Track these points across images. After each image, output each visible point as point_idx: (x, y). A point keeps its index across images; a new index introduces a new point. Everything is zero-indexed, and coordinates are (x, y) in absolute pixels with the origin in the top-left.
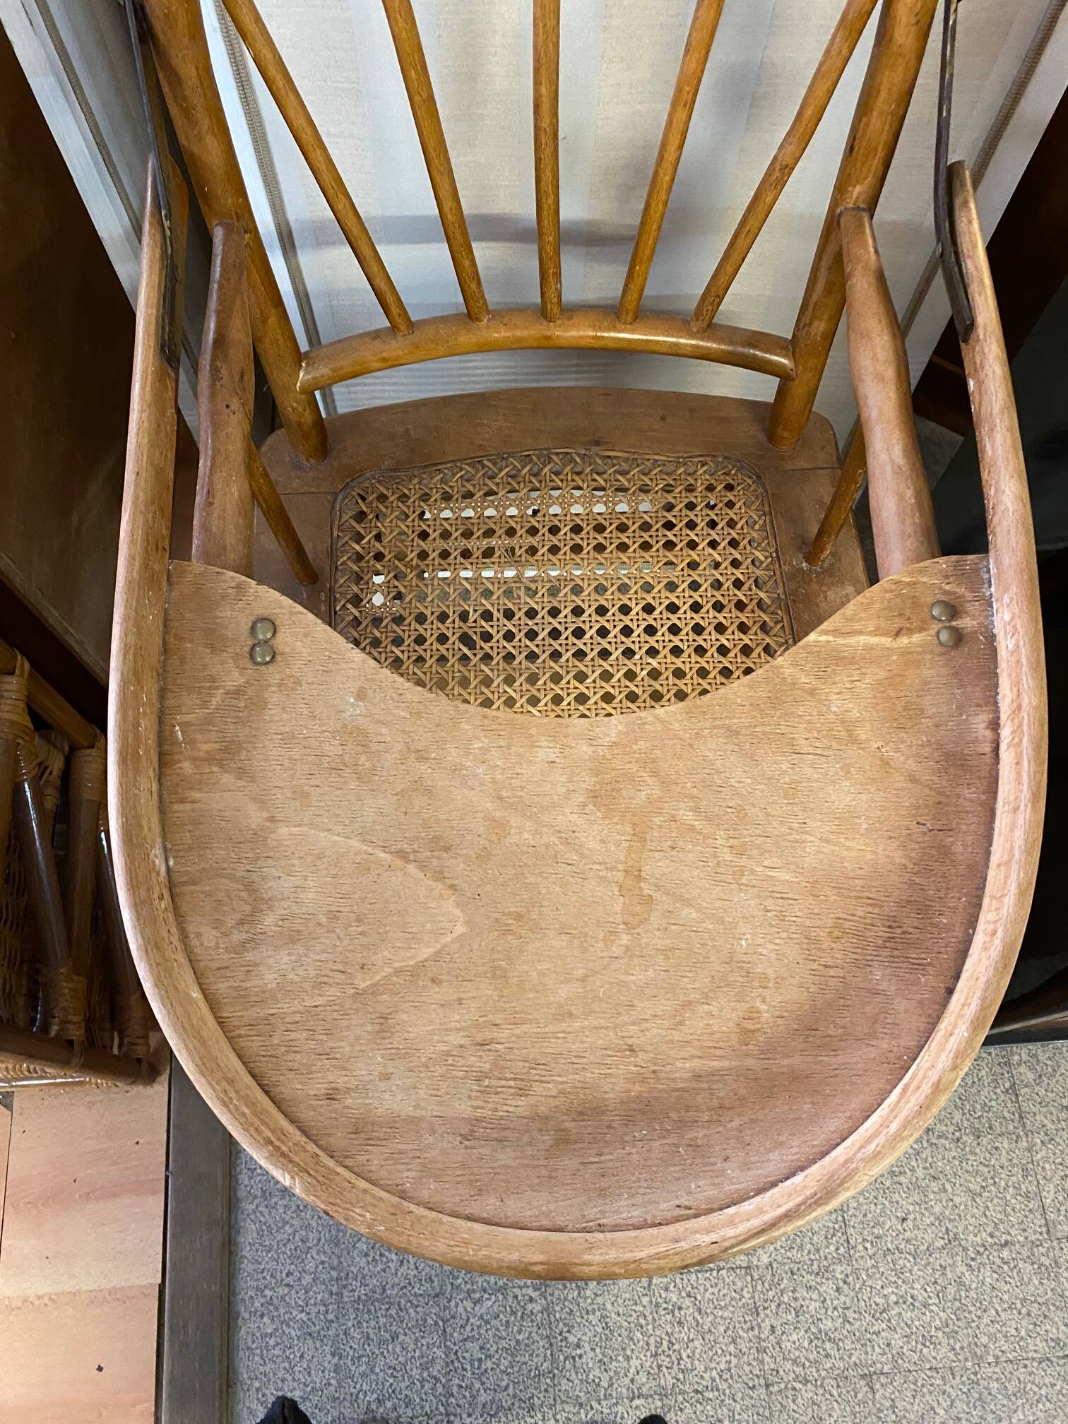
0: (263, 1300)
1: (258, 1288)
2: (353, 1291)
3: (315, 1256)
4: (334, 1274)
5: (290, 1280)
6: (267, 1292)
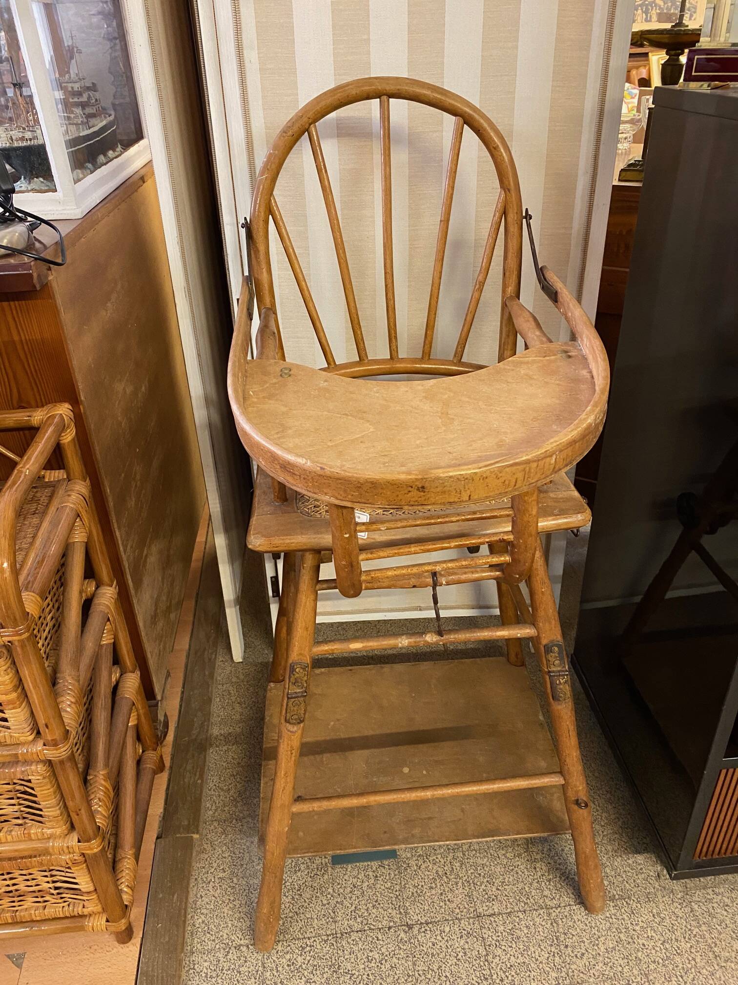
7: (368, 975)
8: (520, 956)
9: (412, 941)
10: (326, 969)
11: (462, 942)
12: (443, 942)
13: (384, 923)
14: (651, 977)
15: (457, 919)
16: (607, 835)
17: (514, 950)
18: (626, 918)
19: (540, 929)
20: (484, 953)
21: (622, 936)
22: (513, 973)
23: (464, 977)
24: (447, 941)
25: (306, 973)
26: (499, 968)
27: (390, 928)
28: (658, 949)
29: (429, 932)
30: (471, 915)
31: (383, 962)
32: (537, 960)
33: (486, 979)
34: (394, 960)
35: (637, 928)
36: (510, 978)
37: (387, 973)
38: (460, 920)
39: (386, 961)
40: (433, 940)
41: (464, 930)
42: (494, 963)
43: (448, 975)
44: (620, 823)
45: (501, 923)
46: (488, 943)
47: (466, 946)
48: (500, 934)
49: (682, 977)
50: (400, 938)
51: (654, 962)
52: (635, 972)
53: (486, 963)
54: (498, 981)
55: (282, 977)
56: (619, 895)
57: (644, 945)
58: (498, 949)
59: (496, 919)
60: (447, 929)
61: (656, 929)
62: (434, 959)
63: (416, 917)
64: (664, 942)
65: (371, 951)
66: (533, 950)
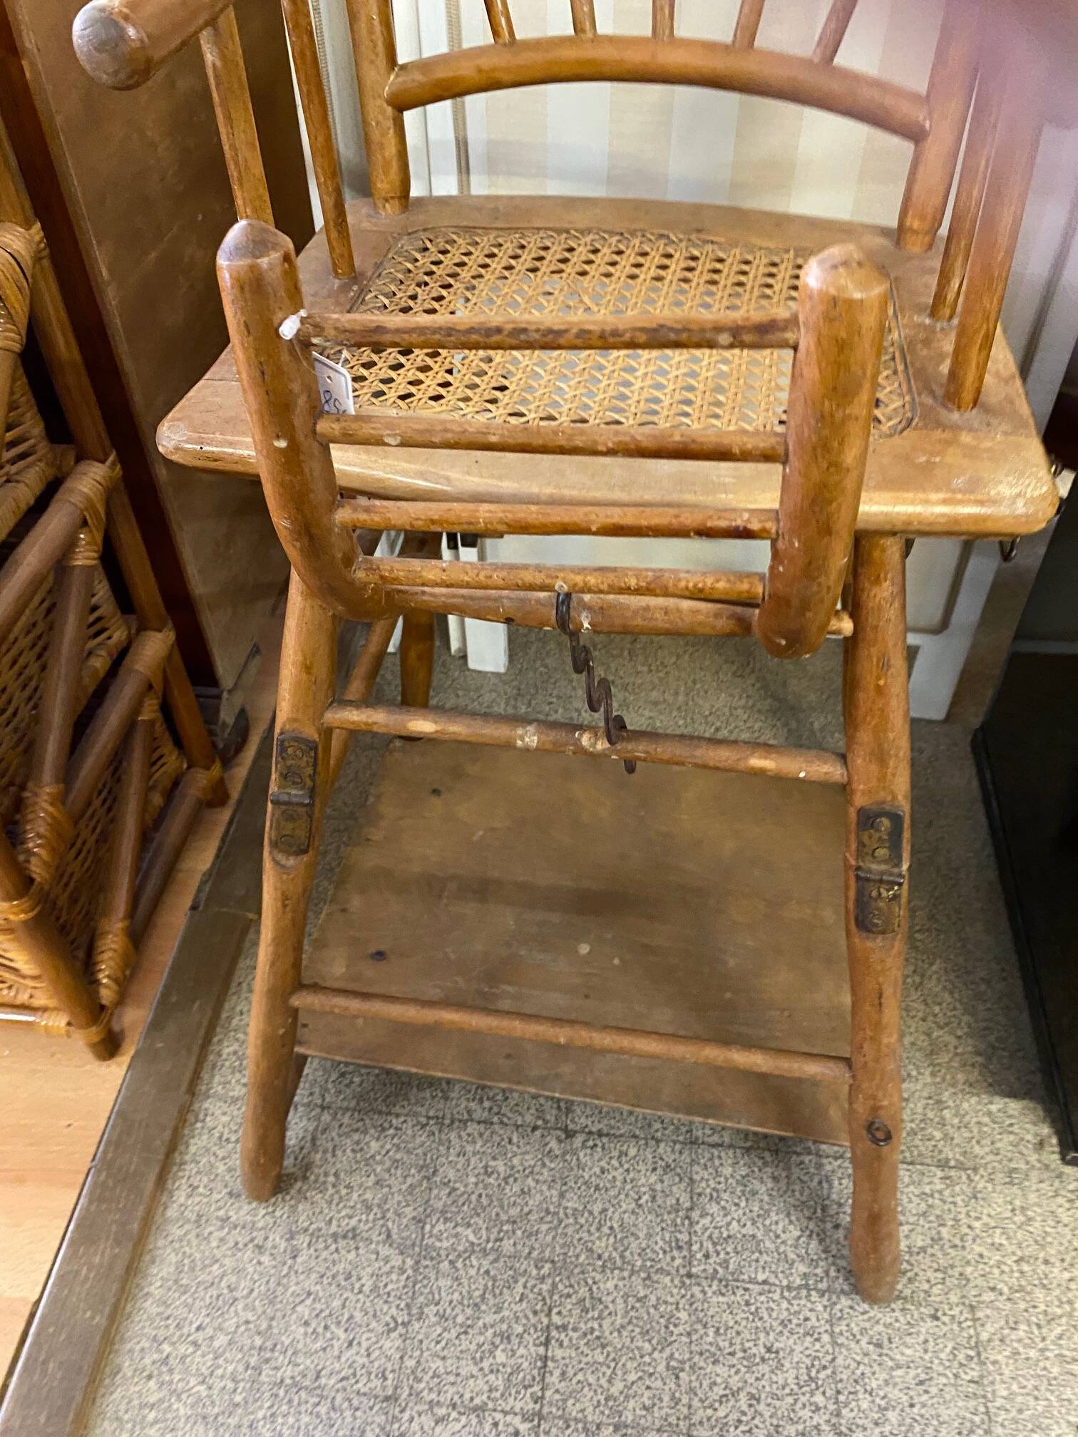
0: (156, 1356)
1: (155, 1339)
2: (277, 1368)
3: (240, 1311)
4: (258, 1341)
5: (200, 1336)
6: (166, 1348)
7: (480, 1196)
8: (749, 1223)
9: (568, 1157)
10: (413, 1171)
11: (653, 1178)
12: (621, 1170)
13: (528, 1118)
14: (979, 1314)
15: (653, 1138)
17: (741, 1212)
18: (960, 1203)
19: (797, 1187)
20: (688, 1204)
21: (944, 1231)
22: (729, 1249)
23: (641, 1235)
24: (627, 1170)
25: (379, 1169)
26: (707, 1234)
27: (535, 1128)
28: (1006, 1269)
29: (599, 1149)
30: (681, 1138)
31: (511, 1180)
32: (778, 1237)
33: (679, 1248)
34: (530, 1181)
35: (977, 1224)
36: (722, 1255)
37: (513, 1199)
38: (658, 1141)
39: (516, 1180)
40: (603, 1163)
41: (662, 1159)
42: (700, 1225)
43: (616, 1226)
45: (730, 1161)
46: (699, 1190)
47: (658, 1187)
48: (722, 1179)
49: (1039, 1326)
50: (547, 1149)
51: (993, 1289)
52: (954, 1298)
53: (687, 1222)
54: (699, 1256)
55: (339, 1166)
56: (957, 1160)
57: (981, 1256)
58: (714, 1204)
59: (723, 1154)
60: (632, 1152)
61: (1011, 1234)
62: (597, 1194)
63: (583, 1120)
64: (1021, 1259)
65: (494, 1158)
66: (775, 1218)
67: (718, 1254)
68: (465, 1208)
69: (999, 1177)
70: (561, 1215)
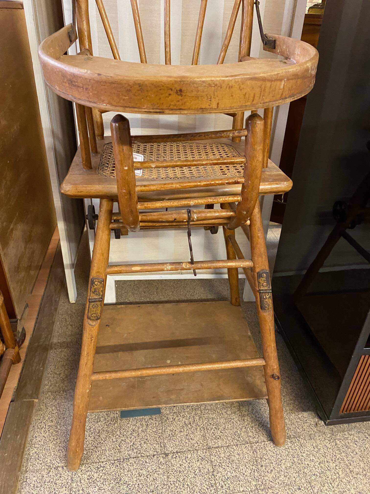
7: (139, 485)
8: (233, 472)
9: (168, 463)
10: (112, 481)
11: (198, 464)
12: (187, 463)
13: (151, 452)
14: (313, 484)
15: (195, 450)
16: (286, 401)
17: (230, 468)
18: (298, 449)
19: (246, 456)
20: (212, 470)
21: (295, 459)
22: (229, 483)
23: (198, 485)
24: (189, 463)
25: (99, 484)
26: (221, 479)
27: (154, 456)
28: (317, 467)
29: (178, 458)
30: (205, 448)
31: (149, 476)
32: (244, 474)
33: (212, 486)
34: (156, 475)
35: (304, 455)
36: (227, 485)
37: (151, 483)
38: (197, 450)
39: (150, 475)
40: (180, 462)
41: (200, 456)
42: (218, 477)
43: (189, 484)
44: (294, 394)
45: (223, 452)
46: (214, 464)
47: (201, 466)
48: (222, 459)
49: (331, 484)
50: (160, 462)
51: (314, 475)
52: (303, 481)
53: (213, 476)
54: (219, 487)
55: (83, 486)
56: (293, 435)
57: (308, 465)
58: (220, 468)
59: (220, 450)
60: (189, 456)
61: (315, 455)
62: (180, 474)
63: (170, 449)
64: (320, 463)
65: (141, 470)
66: (242, 468)
67: (226, 485)
68: (134, 491)
69: (307, 438)
70: (169, 484)
